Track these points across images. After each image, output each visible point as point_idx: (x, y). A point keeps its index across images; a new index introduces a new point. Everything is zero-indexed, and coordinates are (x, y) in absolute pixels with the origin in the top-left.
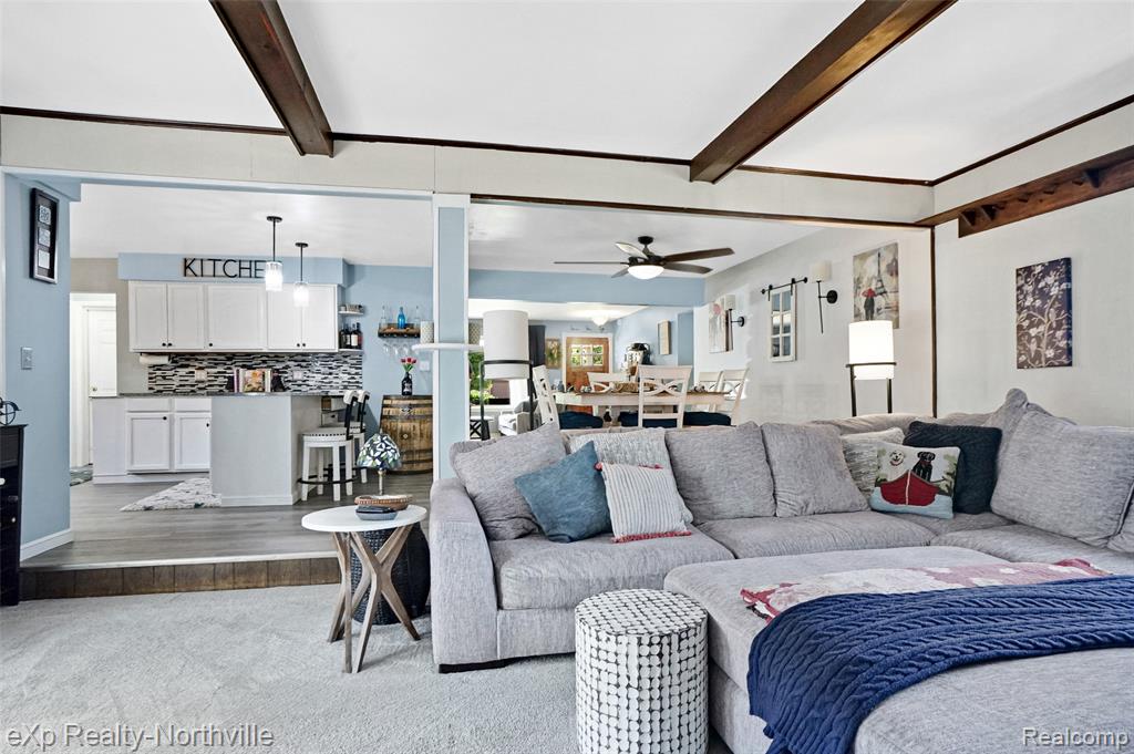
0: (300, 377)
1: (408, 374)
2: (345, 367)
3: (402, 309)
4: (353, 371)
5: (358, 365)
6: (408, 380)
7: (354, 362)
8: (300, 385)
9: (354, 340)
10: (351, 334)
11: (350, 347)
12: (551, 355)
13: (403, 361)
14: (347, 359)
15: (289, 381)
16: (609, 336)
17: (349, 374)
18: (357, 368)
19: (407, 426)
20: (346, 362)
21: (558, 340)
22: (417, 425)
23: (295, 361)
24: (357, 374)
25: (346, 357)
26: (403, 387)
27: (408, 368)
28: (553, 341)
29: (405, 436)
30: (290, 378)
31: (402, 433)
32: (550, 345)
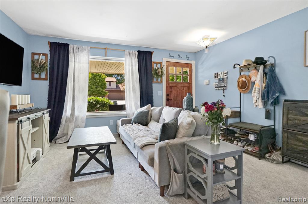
12: (157, 74)
16: (193, 63)
21: (160, 63)
28: (157, 63)
32: (155, 66)
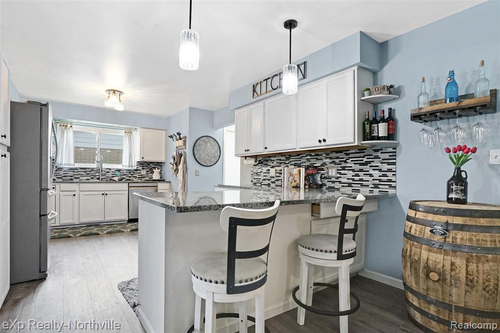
0: (334, 174)
1: (459, 171)
2: (376, 163)
3: (452, 74)
4: (385, 167)
5: (392, 160)
6: (459, 180)
7: (387, 156)
8: (333, 182)
9: (382, 129)
10: (378, 123)
11: (379, 138)
13: (448, 151)
14: (379, 154)
15: (325, 178)
17: (380, 170)
18: (389, 164)
19: (437, 258)
20: (377, 157)
22: (460, 262)
23: (331, 158)
24: (389, 170)
25: (376, 151)
26: (450, 191)
27: (459, 163)
29: (434, 276)
30: (326, 175)
31: (428, 270)
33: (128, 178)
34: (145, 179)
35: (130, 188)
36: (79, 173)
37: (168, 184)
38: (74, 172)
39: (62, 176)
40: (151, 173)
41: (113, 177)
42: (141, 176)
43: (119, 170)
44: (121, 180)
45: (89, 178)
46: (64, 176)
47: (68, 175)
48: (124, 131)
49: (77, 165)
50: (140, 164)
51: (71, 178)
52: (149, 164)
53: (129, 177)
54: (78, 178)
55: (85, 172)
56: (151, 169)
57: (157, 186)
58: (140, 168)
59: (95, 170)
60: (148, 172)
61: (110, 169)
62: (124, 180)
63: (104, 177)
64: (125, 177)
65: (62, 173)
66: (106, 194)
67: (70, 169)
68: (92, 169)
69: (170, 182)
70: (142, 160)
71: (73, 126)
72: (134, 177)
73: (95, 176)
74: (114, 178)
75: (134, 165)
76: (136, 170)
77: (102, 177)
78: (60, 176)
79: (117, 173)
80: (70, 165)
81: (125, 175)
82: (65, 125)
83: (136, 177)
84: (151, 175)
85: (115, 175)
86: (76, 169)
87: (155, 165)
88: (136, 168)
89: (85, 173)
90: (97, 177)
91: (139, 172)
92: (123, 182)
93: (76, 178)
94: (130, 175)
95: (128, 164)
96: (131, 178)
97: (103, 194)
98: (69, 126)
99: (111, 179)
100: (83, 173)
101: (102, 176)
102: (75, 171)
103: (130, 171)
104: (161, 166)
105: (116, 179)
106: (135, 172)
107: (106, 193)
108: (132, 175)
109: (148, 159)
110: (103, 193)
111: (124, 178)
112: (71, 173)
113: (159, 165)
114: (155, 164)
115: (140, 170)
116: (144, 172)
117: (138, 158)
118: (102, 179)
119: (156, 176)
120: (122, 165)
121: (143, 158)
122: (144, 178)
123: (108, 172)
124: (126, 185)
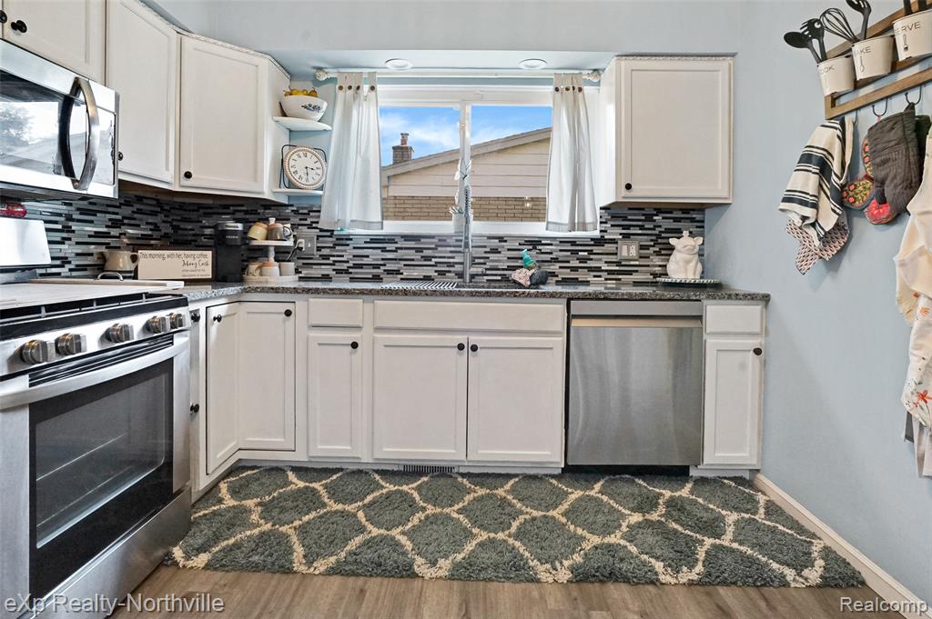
33: (567, 274)
34: (636, 277)
35: (575, 323)
36: (400, 254)
37: (755, 309)
38: (384, 250)
39: (350, 264)
40: (658, 253)
41: (514, 268)
42: (618, 264)
43: (534, 243)
44: (538, 282)
45: (431, 272)
46: (356, 266)
47: (365, 261)
48: (551, 88)
49: (393, 227)
50: (614, 217)
51: (376, 271)
52: (649, 218)
53: (574, 269)
54: (398, 272)
55: (419, 250)
56: (659, 236)
57: (699, 318)
58: (614, 234)
59: (451, 241)
60: (647, 247)
61: (501, 239)
62: (550, 288)
63: (479, 270)
64: (555, 268)
65: (348, 253)
66: (474, 348)
67: (373, 241)
68: (442, 241)
69: (766, 299)
70: (624, 196)
71: (379, 87)
72: (590, 269)
73: (450, 265)
74: (517, 275)
75: (589, 219)
76: (599, 242)
77: (475, 270)
78: (345, 266)
79: (525, 254)
80: (367, 224)
81: (556, 260)
82: (354, 86)
83: (599, 269)
84: (657, 260)
85: (519, 263)
86: (390, 239)
87: (676, 220)
88: (597, 234)
89: (418, 256)
90: (458, 268)
91: (609, 247)
92: (544, 295)
93: (389, 272)
94: (575, 263)
95: (566, 219)
96: (581, 276)
97: (461, 347)
98: (366, 88)
99: (506, 279)
100: (411, 254)
101: (473, 264)
102: (391, 247)
103: (573, 243)
104: (701, 224)
105: (521, 276)
106: (596, 249)
107: (474, 339)
108: (583, 260)
109: (650, 190)
110: (462, 339)
111: (553, 274)
112: (375, 256)
113: (692, 215)
114: (678, 214)
115: (613, 241)
116: (629, 251)
117: (605, 192)
118: (473, 276)
119: (682, 266)
120: (544, 224)
121: (628, 187)
122: (630, 273)
123: (495, 251)
124: (559, 308)
